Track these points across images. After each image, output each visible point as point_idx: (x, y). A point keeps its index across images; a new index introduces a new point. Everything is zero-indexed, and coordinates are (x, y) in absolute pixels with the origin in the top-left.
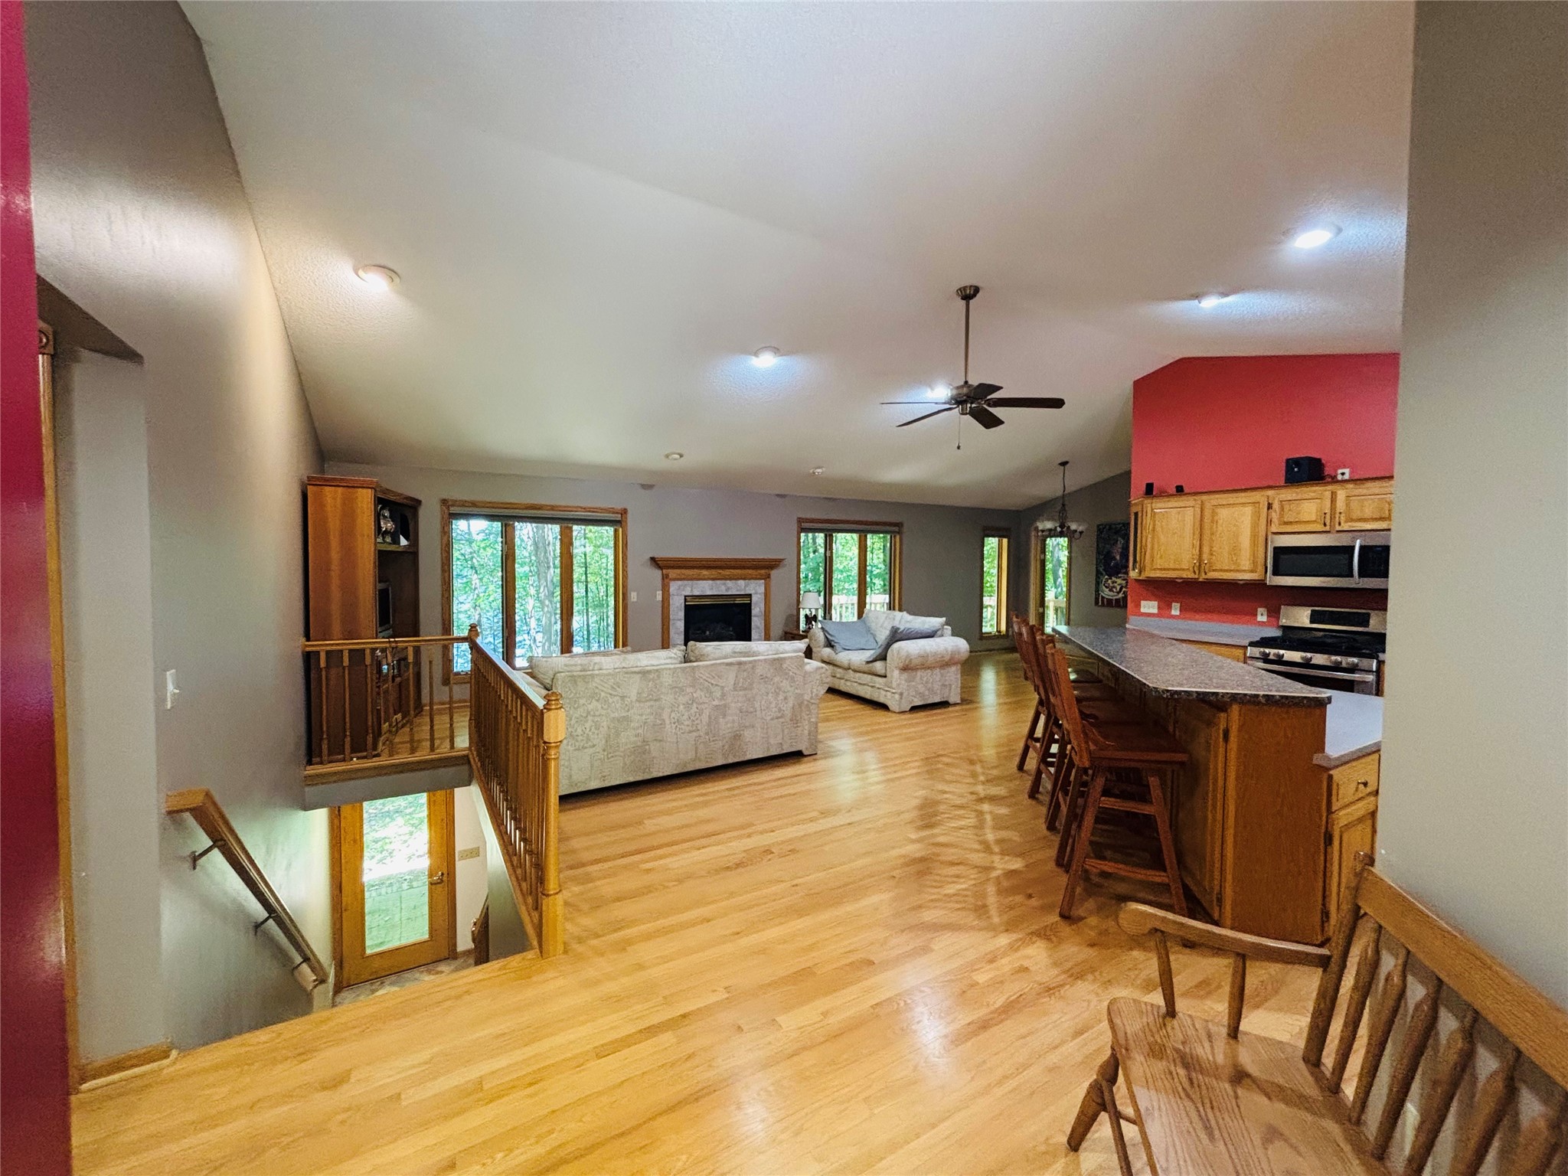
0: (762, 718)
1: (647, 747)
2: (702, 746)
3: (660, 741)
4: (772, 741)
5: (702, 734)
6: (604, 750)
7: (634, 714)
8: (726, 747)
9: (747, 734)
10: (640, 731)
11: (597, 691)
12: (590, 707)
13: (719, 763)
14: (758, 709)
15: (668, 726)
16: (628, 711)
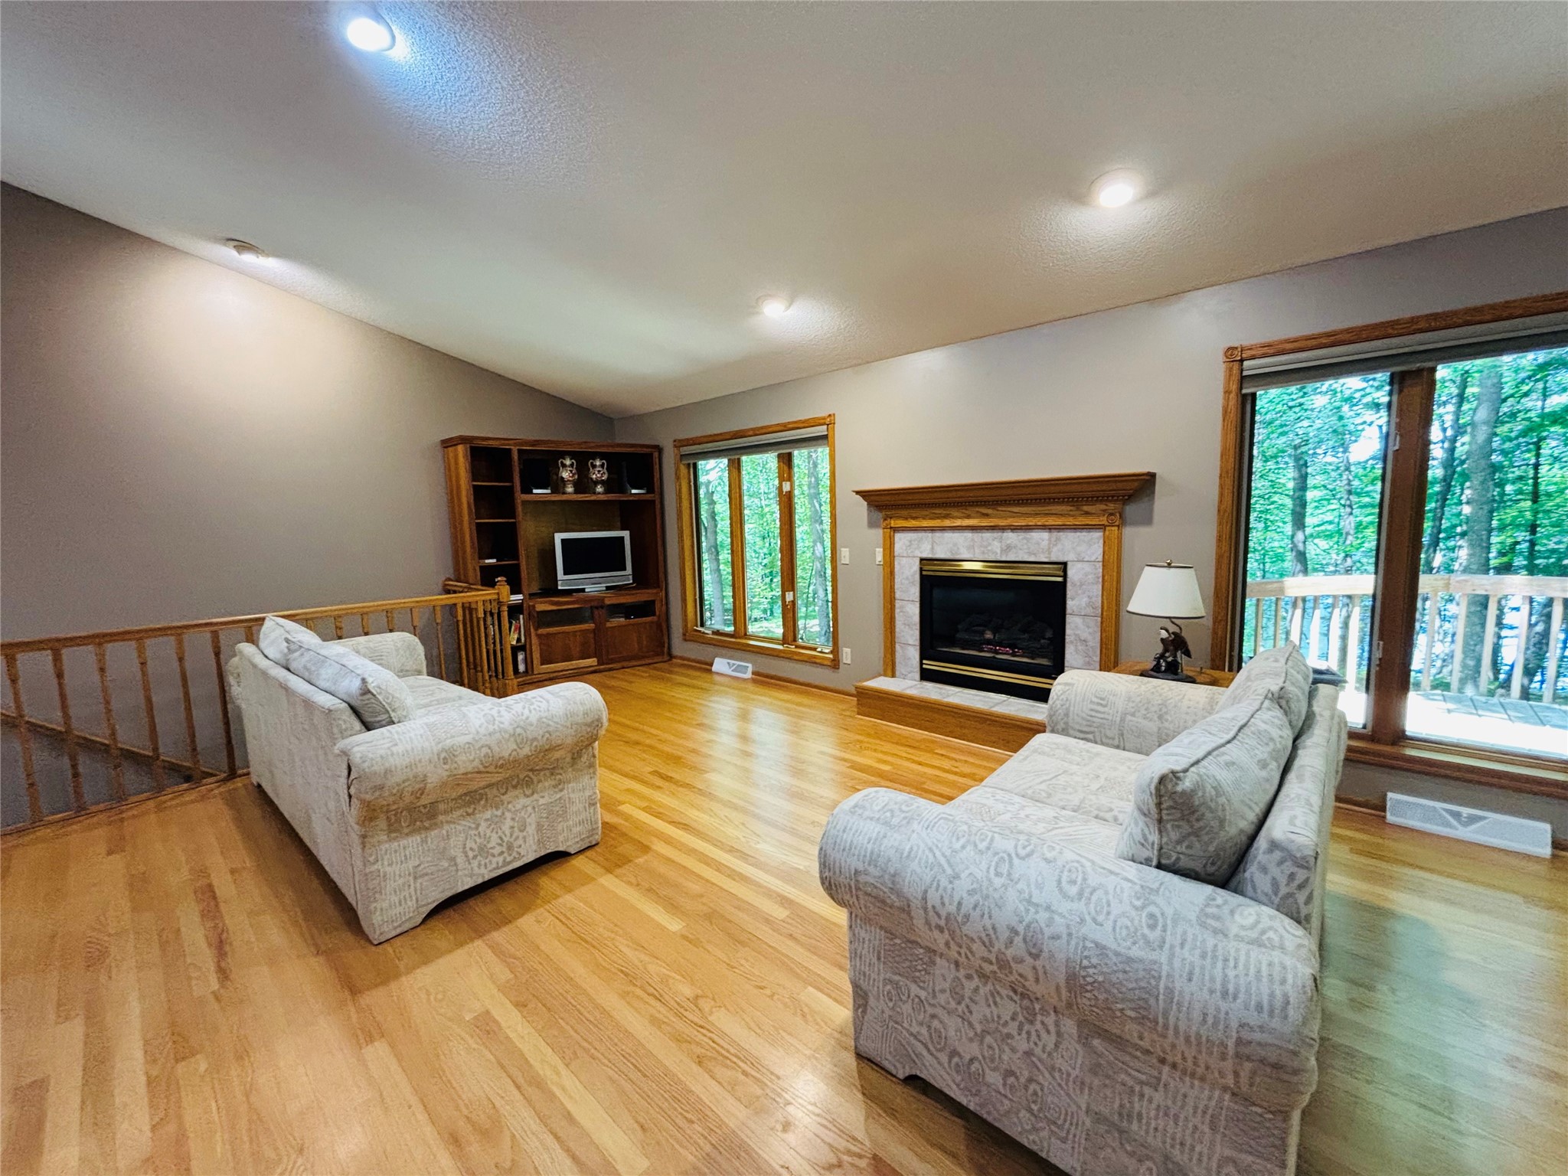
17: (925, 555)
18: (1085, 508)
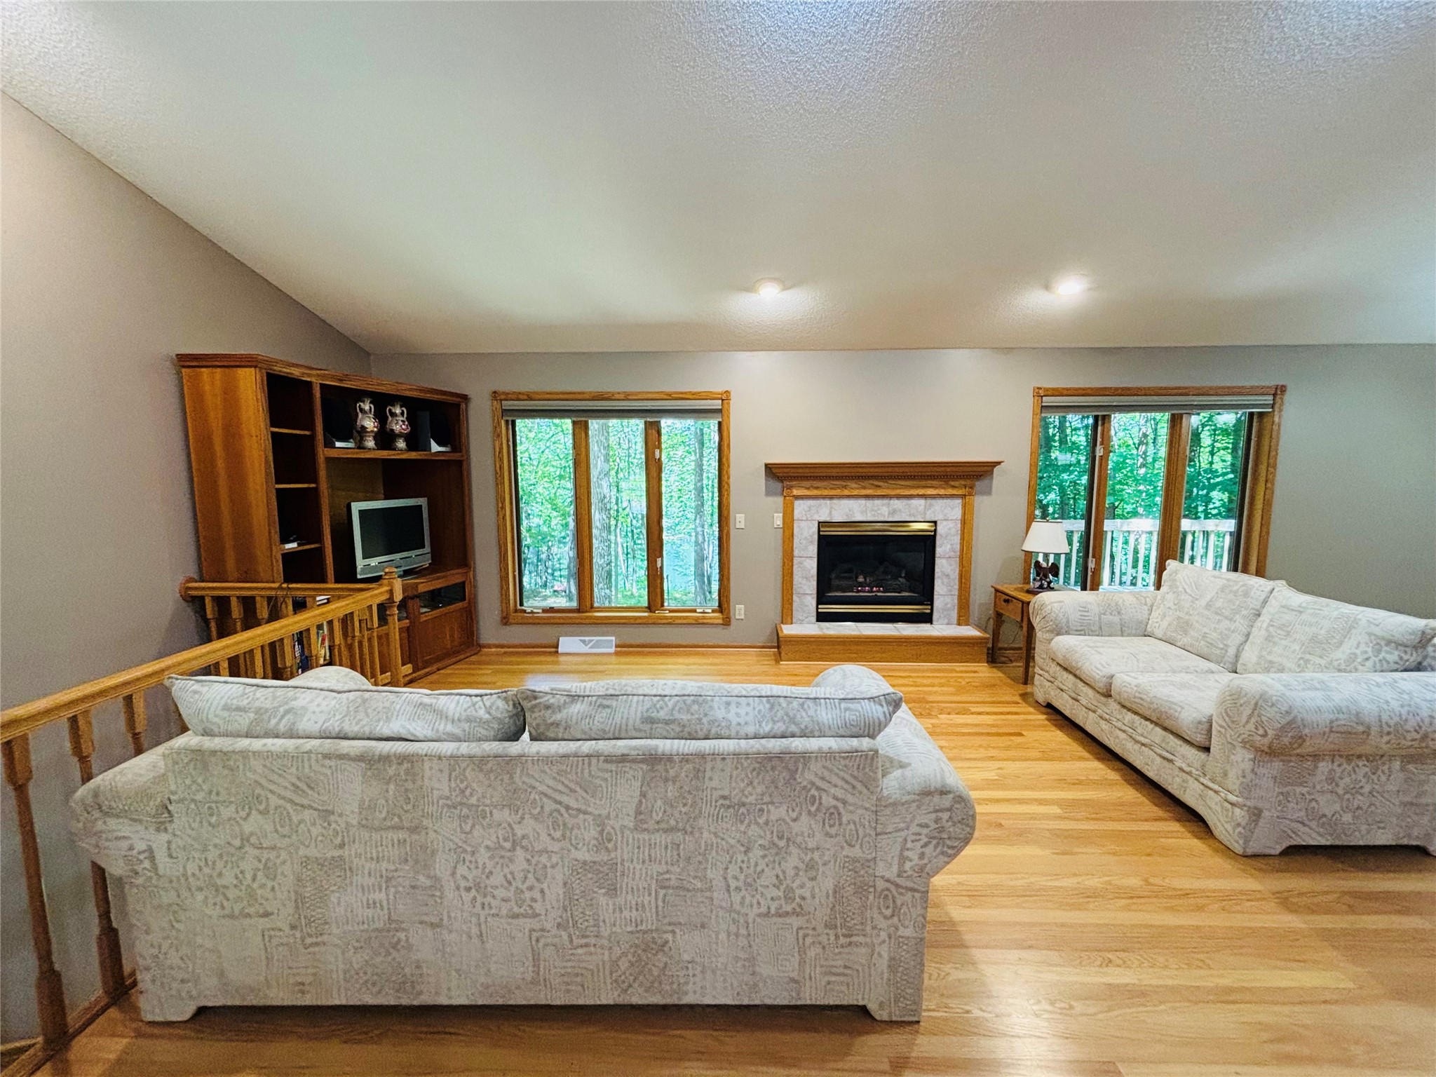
0: (731, 910)
1: (402, 935)
2: (550, 951)
3: (433, 925)
4: (765, 970)
5: (548, 926)
6: (293, 927)
7: (359, 856)
8: (624, 964)
9: (686, 944)
10: (381, 896)
11: (258, 791)
12: (248, 828)
13: (607, 998)
14: (718, 883)
15: (450, 894)
16: (342, 846)
17: (822, 519)
18: (952, 483)
